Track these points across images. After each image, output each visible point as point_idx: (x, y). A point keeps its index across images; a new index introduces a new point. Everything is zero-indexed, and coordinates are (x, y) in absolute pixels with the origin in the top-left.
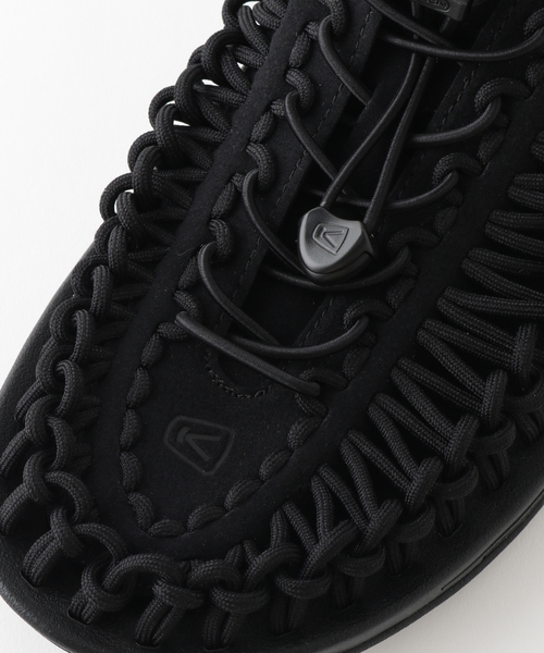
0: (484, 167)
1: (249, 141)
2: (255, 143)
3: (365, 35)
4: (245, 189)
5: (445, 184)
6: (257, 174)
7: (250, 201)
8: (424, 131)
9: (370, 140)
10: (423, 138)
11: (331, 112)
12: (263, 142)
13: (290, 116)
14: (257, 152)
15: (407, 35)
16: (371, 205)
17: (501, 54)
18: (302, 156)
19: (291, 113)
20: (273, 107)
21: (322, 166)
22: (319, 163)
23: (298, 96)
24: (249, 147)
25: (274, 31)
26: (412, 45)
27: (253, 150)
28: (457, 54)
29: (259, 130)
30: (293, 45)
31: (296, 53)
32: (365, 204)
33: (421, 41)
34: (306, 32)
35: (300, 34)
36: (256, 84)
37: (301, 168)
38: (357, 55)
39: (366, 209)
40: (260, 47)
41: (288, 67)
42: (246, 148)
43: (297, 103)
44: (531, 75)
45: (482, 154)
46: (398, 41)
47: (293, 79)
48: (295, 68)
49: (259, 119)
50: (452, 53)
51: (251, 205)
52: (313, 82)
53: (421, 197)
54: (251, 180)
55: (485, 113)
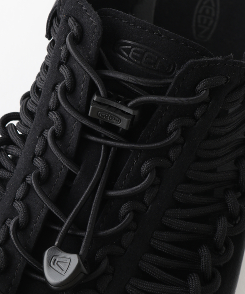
0: (148, 207)
1: (14, 200)
2: (18, 200)
3: (74, 135)
4: (11, 229)
5: (126, 221)
6: (18, 219)
7: (14, 236)
8: (112, 189)
9: (81, 203)
10: (112, 193)
11: (59, 180)
12: (22, 200)
13: (34, 185)
14: (18, 206)
15: (98, 135)
16: (86, 234)
17: (153, 145)
18: (43, 207)
19: (35, 183)
20: (27, 179)
21: (54, 212)
22: (53, 210)
23: (39, 173)
24: (14, 203)
25: (27, 135)
26: (102, 140)
27: (16, 205)
28: (128, 145)
29: (20, 193)
30: (36, 143)
31: (38, 148)
32: (82, 234)
33: (106, 138)
34: (43, 135)
35: (40, 136)
36: (18, 166)
37: (43, 214)
38: (71, 147)
39: (83, 237)
40: (20, 145)
41: (34, 156)
42: (13, 203)
43: (38, 177)
44: (172, 155)
45: (146, 200)
46: (93, 138)
47: (37, 163)
48: (38, 156)
49: (20, 186)
50: (125, 145)
51: (14, 238)
52: (47, 163)
53: (113, 229)
54: (14, 223)
55: (147, 179)
